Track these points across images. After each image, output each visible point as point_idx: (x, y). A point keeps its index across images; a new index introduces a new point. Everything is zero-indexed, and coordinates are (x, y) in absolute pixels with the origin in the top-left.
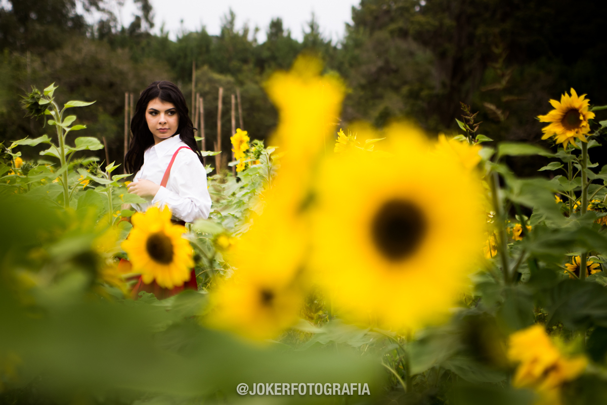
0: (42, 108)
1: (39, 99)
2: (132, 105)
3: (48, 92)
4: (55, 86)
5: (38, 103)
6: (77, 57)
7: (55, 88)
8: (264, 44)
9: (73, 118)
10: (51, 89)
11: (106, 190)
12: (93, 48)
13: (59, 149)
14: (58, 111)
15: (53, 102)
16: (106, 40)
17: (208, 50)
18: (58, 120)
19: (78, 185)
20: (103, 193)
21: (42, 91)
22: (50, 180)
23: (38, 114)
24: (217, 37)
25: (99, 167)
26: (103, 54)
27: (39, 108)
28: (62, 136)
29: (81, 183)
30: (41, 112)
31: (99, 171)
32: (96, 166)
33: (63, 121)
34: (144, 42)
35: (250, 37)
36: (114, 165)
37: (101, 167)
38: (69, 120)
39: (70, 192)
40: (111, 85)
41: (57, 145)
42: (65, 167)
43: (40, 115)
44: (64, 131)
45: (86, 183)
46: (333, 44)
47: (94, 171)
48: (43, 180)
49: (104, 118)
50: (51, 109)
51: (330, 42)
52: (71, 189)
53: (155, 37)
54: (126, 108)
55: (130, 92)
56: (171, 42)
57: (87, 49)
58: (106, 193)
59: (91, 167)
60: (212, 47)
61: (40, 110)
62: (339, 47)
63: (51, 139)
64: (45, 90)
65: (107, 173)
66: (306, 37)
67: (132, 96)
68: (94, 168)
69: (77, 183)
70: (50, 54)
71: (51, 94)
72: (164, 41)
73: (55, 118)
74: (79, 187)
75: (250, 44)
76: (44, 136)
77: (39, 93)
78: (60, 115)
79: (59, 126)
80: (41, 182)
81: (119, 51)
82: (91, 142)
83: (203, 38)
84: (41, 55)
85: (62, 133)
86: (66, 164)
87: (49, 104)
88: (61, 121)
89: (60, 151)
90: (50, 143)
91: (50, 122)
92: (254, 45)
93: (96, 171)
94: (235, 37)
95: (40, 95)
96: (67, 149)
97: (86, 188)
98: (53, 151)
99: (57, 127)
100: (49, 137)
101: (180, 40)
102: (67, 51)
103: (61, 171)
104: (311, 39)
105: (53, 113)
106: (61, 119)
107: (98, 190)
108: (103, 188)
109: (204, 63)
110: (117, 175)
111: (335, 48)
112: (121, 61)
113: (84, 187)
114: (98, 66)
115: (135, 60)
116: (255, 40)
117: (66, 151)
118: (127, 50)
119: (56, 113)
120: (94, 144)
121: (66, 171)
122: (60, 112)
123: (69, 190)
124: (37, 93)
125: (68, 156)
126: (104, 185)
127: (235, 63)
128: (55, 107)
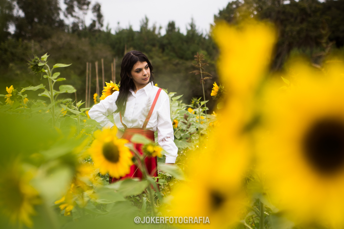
0: (40, 68)
1: (38, 62)
2: (90, 69)
3: (44, 58)
4: (48, 55)
5: (38, 65)
6: (60, 43)
7: (48, 56)
8: (165, 36)
9: (58, 74)
10: (45, 57)
11: (77, 117)
12: (68, 38)
13: (50, 92)
14: (49, 70)
15: (46, 65)
16: (76, 33)
17: (133, 39)
18: (49, 76)
19: (61, 114)
20: (75, 119)
21: (40, 58)
22: (44, 111)
23: (38, 72)
24: (138, 32)
25: (73, 103)
26: (74, 41)
27: (39, 68)
28: (52, 84)
29: (62, 113)
30: (39, 71)
31: (73, 106)
32: (71, 103)
33: (52, 76)
34: (97, 34)
35: (157, 32)
36: (81, 103)
37: (73, 104)
38: (56, 75)
39: (56, 118)
40: (78, 58)
41: (49, 90)
42: (53, 103)
43: (39, 72)
44: (53, 82)
45: (65, 113)
46: (204, 36)
47: (70, 106)
48: (40, 111)
49: (74, 77)
50: (45, 69)
51: (202, 35)
52: (56, 116)
53: (103, 32)
54: (87, 71)
55: (89, 62)
56: (112, 35)
57: (65, 38)
58: (76, 119)
59: (68, 103)
60: (135, 37)
61: (39, 69)
62: (207, 38)
63: (45, 86)
64: (42, 57)
65: (78, 107)
66: (188, 32)
67: (90, 64)
68: (69, 104)
69: (60, 113)
70: (45, 41)
71: (45, 60)
72: (108, 34)
73: (48, 74)
74: (61, 116)
75: (156, 36)
76: (41, 84)
77: (39, 59)
78: (50, 72)
79: (50, 79)
80: (39, 112)
81: (83, 39)
82: (68, 88)
83: (130, 32)
84: (40, 42)
85: (52, 83)
86: (54, 101)
87: (44, 66)
88: (51, 76)
89: (50, 94)
90: (45, 89)
91: (45, 76)
92: (159, 37)
93: (71, 106)
94: (148, 32)
95: (39, 60)
96: (54, 92)
97: (65, 116)
98: (46, 93)
99: (49, 79)
100: (44, 85)
101: (117, 34)
102: (54, 39)
103: (50, 106)
104: (191, 33)
105: (46, 71)
106: (51, 74)
107: (72, 117)
108: (74, 116)
109: (130, 46)
110: (83, 108)
111: (204, 38)
112: (84, 45)
113: (64, 115)
114: (71, 48)
115: (92, 44)
116: (159, 34)
117: (54, 94)
118: (87, 39)
119: (48, 71)
120: (70, 89)
121: (53, 106)
122: (50, 70)
123: (55, 117)
124: (37, 59)
125: (55, 96)
126: (75, 114)
127: (148, 47)
128: (48, 68)
